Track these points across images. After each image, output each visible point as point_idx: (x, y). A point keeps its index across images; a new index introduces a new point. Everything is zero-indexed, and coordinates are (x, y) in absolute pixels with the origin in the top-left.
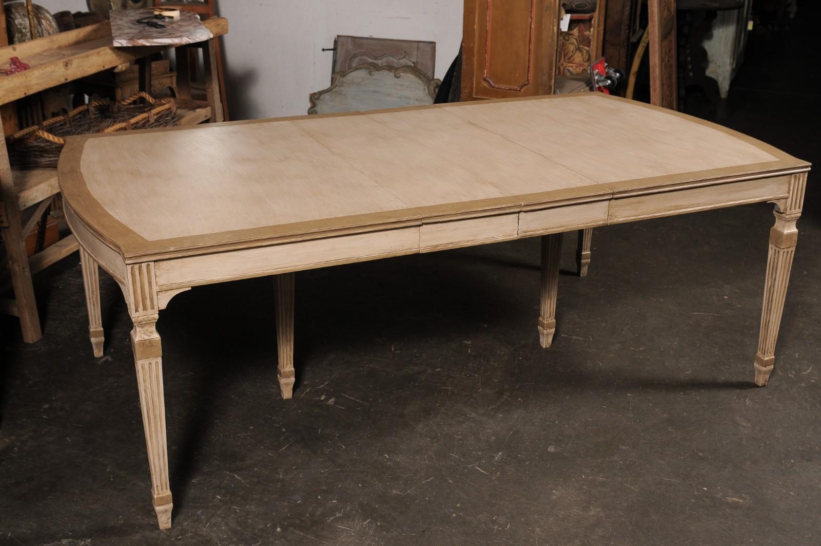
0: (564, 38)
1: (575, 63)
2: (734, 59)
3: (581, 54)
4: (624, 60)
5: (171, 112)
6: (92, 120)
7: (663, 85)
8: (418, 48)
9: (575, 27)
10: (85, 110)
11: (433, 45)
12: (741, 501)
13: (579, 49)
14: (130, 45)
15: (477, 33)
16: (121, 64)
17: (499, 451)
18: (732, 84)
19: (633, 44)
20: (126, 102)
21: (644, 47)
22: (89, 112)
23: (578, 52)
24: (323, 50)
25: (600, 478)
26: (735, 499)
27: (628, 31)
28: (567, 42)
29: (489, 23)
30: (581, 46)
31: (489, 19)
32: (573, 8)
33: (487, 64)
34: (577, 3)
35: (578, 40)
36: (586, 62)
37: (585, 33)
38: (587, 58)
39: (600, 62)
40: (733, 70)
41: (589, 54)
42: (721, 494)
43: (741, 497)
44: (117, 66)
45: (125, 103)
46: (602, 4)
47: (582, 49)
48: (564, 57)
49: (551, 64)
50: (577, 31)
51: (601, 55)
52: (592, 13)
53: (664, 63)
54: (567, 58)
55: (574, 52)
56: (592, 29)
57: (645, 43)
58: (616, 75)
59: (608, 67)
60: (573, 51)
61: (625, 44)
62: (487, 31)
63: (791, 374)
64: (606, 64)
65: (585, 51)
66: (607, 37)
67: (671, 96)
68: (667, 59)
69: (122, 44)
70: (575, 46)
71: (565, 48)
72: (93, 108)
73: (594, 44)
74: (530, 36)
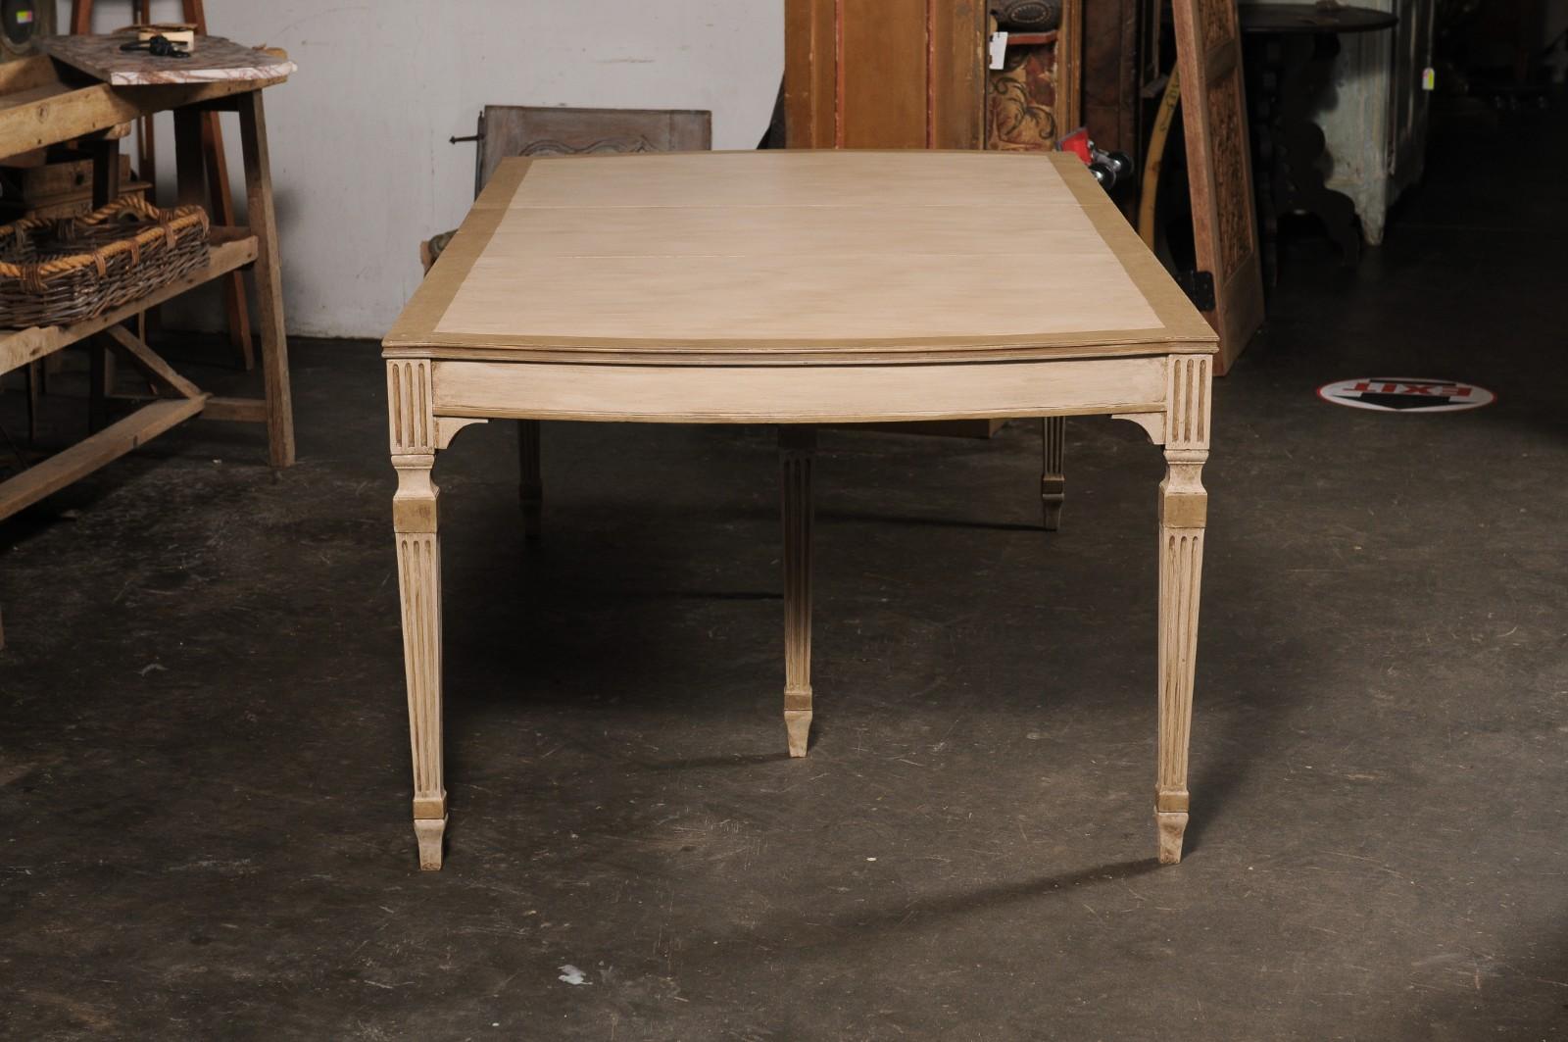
0: (996, 88)
1: (1023, 143)
2: (1389, 156)
3: (1034, 121)
4: (1130, 135)
5: (202, 230)
6: (22, 258)
7: (1217, 185)
8: (672, 127)
9: (1019, 66)
10: (8, 235)
11: (705, 115)
12: (1372, 778)
13: (1029, 111)
14: (145, 83)
15: (814, 69)
16: (119, 123)
17: (939, 741)
18: (1393, 213)
19: (1147, 100)
20: (94, 218)
21: (1172, 106)
22: (15, 239)
23: (1028, 117)
24: (453, 140)
25: (1124, 763)
26: (1361, 776)
27: (1133, 71)
28: (1003, 97)
29: (840, 46)
30: (1036, 105)
31: (840, 40)
32: (1012, 21)
33: (839, 135)
34: (1020, 9)
35: (1026, 92)
36: (1045, 138)
37: (1042, 76)
38: (1048, 130)
39: (1080, 136)
40: (1392, 180)
41: (1053, 121)
42: (1336, 771)
43: (1370, 774)
44: (112, 127)
45: (91, 221)
46: (1073, 11)
47: (1035, 111)
48: (999, 130)
49: (975, 125)
50: (1024, 71)
51: (1077, 123)
52: (1054, 31)
53: (1218, 138)
54: (1004, 130)
55: (1019, 117)
56: (1055, 67)
57: (1174, 97)
58: (1113, 163)
59: (1095, 147)
60: (1016, 116)
61: (1130, 100)
62: (836, 62)
63: (1476, 637)
64: (1091, 143)
65: (1042, 115)
66: (1088, 88)
67: (1240, 217)
68: (1224, 132)
69: (129, 81)
70: (1021, 104)
71: (999, 109)
72: (22, 233)
73: (1061, 97)
74: (928, 70)
